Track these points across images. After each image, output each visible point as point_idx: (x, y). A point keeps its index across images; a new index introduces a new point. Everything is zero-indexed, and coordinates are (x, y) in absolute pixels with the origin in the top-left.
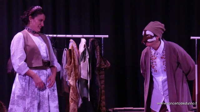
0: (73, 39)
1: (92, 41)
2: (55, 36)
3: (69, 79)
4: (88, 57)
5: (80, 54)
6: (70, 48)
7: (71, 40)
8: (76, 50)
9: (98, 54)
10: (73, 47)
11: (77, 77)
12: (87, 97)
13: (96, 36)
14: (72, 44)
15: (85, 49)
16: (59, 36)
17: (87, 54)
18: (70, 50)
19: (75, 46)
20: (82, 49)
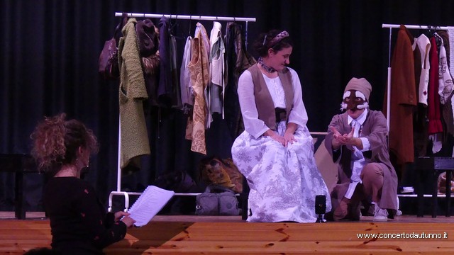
0: (202, 22)
1: (231, 26)
2: (174, 16)
3: (193, 85)
4: (224, 51)
5: (212, 46)
6: (196, 36)
7: (199, 24)
8: (205, 39)
9: (240, 47)
10: (200, 35)
11: (206, 82)
12: (220, 112)
13: (237, 19)
14: (200, 29)
15: (220, 39)
16: (180, 17)
17: (222, 46)
18: (197, 39)
19: (204, 34)
20: (214, 37)
